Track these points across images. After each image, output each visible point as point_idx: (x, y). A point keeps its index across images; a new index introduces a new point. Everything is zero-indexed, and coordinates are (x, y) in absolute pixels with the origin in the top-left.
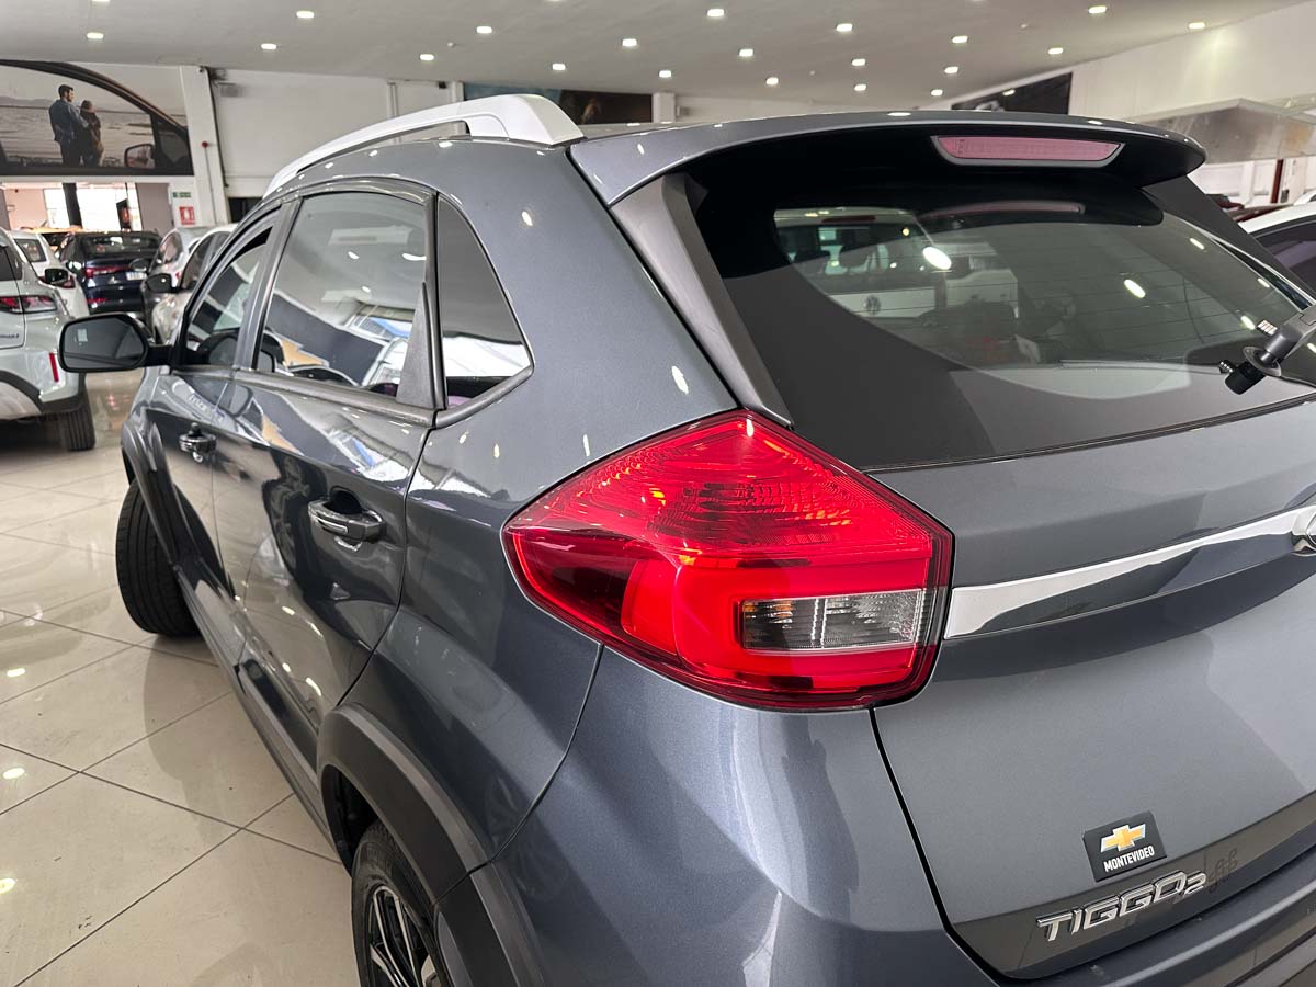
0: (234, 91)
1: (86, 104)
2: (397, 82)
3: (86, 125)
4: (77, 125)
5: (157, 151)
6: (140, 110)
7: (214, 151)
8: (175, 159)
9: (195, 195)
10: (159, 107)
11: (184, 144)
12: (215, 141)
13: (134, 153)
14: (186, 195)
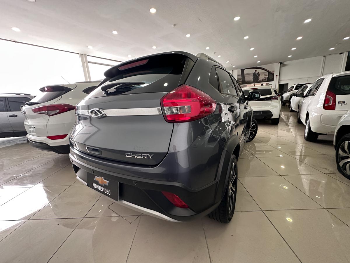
0: (285, 65)
1: (258, 72)
2: (326, 56)
3: (258, 75)
4: (257, 75)
5: (268, 78)
6: (266, 72)
7: (278, 77)
8: (271, 79)
9: (273, 84)
10: (270, 71)
11: (273, 76)
12: (278, 75)
13: (264, 79)
14: (271, 84)
